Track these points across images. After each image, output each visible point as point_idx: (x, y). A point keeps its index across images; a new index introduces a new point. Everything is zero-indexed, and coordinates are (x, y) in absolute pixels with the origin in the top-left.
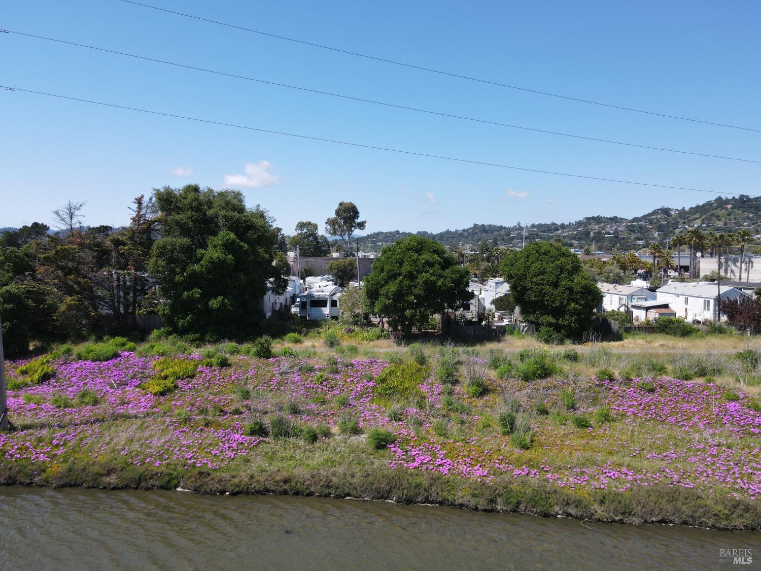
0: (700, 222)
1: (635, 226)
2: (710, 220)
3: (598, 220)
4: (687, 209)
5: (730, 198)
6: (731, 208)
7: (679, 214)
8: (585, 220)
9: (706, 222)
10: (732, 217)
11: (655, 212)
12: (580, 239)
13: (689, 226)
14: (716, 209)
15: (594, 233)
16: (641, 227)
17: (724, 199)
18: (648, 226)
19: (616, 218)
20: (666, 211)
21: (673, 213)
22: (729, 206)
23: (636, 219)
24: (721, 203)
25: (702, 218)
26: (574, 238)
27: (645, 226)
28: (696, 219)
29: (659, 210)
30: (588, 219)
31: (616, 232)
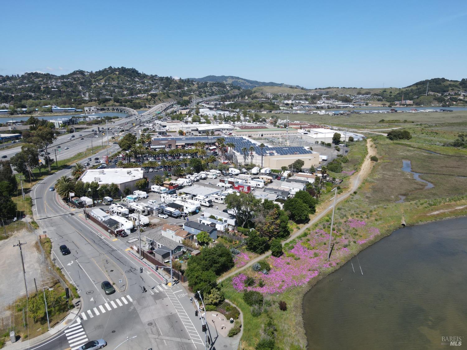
0: (104, 81)
1: (66, 82)
2: (109, 80)
3: (36, 75)
4: (94, 72)
5: (117, 68)
6: (119, 74)
7: (90, 75)
8: (26, 75)
9: (107, 81)
10: (120, 79)
11: (74, 73)
12: (34, 92)
13: (99, 84)
14: (111, 74)
15: (44, 88)
16: (71, 84)
17: (113, 68)
18: (74, 82)
19: (48, 74)
20: (82, 72)
21: (86, 74)
22: (117, 73)
23: (63, 77)
24: (111, 70)
25: (105, 79)
26: (30, 91)
27: (73, 83)
28: (101, 79)
29: (77, 71)
30: (29, 74)
31: (58, 87)
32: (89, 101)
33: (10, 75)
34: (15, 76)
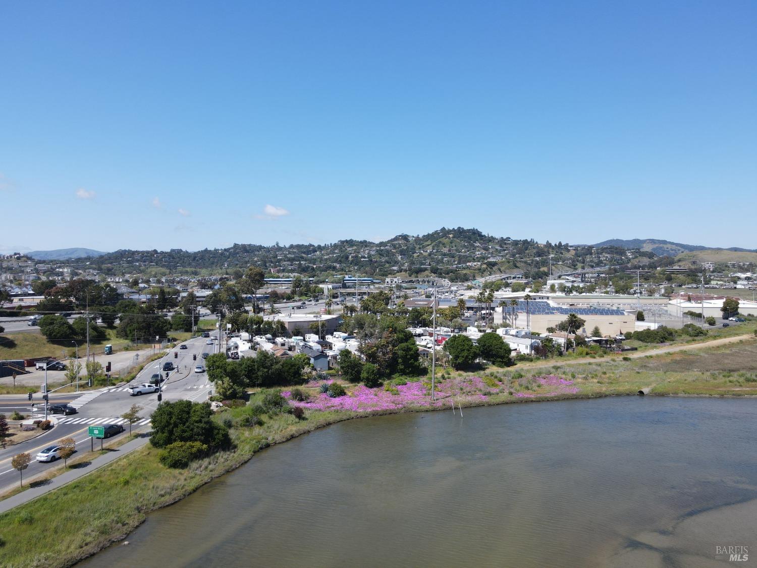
0: (431, 248)
1: (383, 250)
2: (438, 246)
3: (350, 243)
4: (421, 236)
5: (451, 229)
6: (453, 238)
7: (415, 240)
8: (339, 243)
9: (436, 248)
10: (453, 244)
11: (396, 239)
12: (340, 262)
13: (424, 251)
14: (442, 238)
15: (352, 257)
16: (388, 251)
17: (447, 229)
18: (392, 250)
19: (365, 241)
20: (405, 237)
21: (410, 239)
22: (451, 236)
23: (381, 244)
24: (445, 232)
25: (433, 244)
26: (336, 261)
27: (391, 251)
28: (428, 245)
29: (400, 236)
30: (342, 242)
31: (370, 256)
32: (398, 272)
33: (323, 245)
34: (328, 245)
